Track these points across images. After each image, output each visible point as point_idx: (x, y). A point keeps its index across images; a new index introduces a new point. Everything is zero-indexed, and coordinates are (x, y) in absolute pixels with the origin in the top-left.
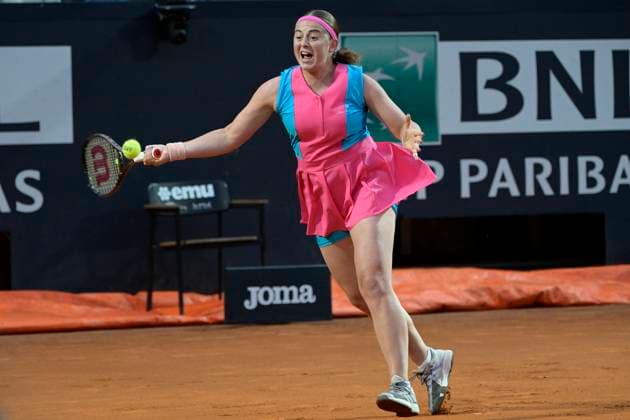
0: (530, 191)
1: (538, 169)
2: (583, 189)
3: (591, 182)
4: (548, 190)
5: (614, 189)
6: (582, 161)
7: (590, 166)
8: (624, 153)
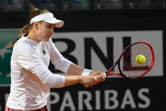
0: (81, 107)
1: (85, 97)
2: (107, 107)
3: (112, 103)
4: (89, 107)
5: (123, 107)
6: (107, 93)
7: (111, 95)
8: (128, 88)
